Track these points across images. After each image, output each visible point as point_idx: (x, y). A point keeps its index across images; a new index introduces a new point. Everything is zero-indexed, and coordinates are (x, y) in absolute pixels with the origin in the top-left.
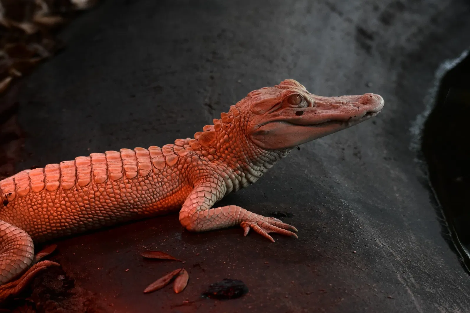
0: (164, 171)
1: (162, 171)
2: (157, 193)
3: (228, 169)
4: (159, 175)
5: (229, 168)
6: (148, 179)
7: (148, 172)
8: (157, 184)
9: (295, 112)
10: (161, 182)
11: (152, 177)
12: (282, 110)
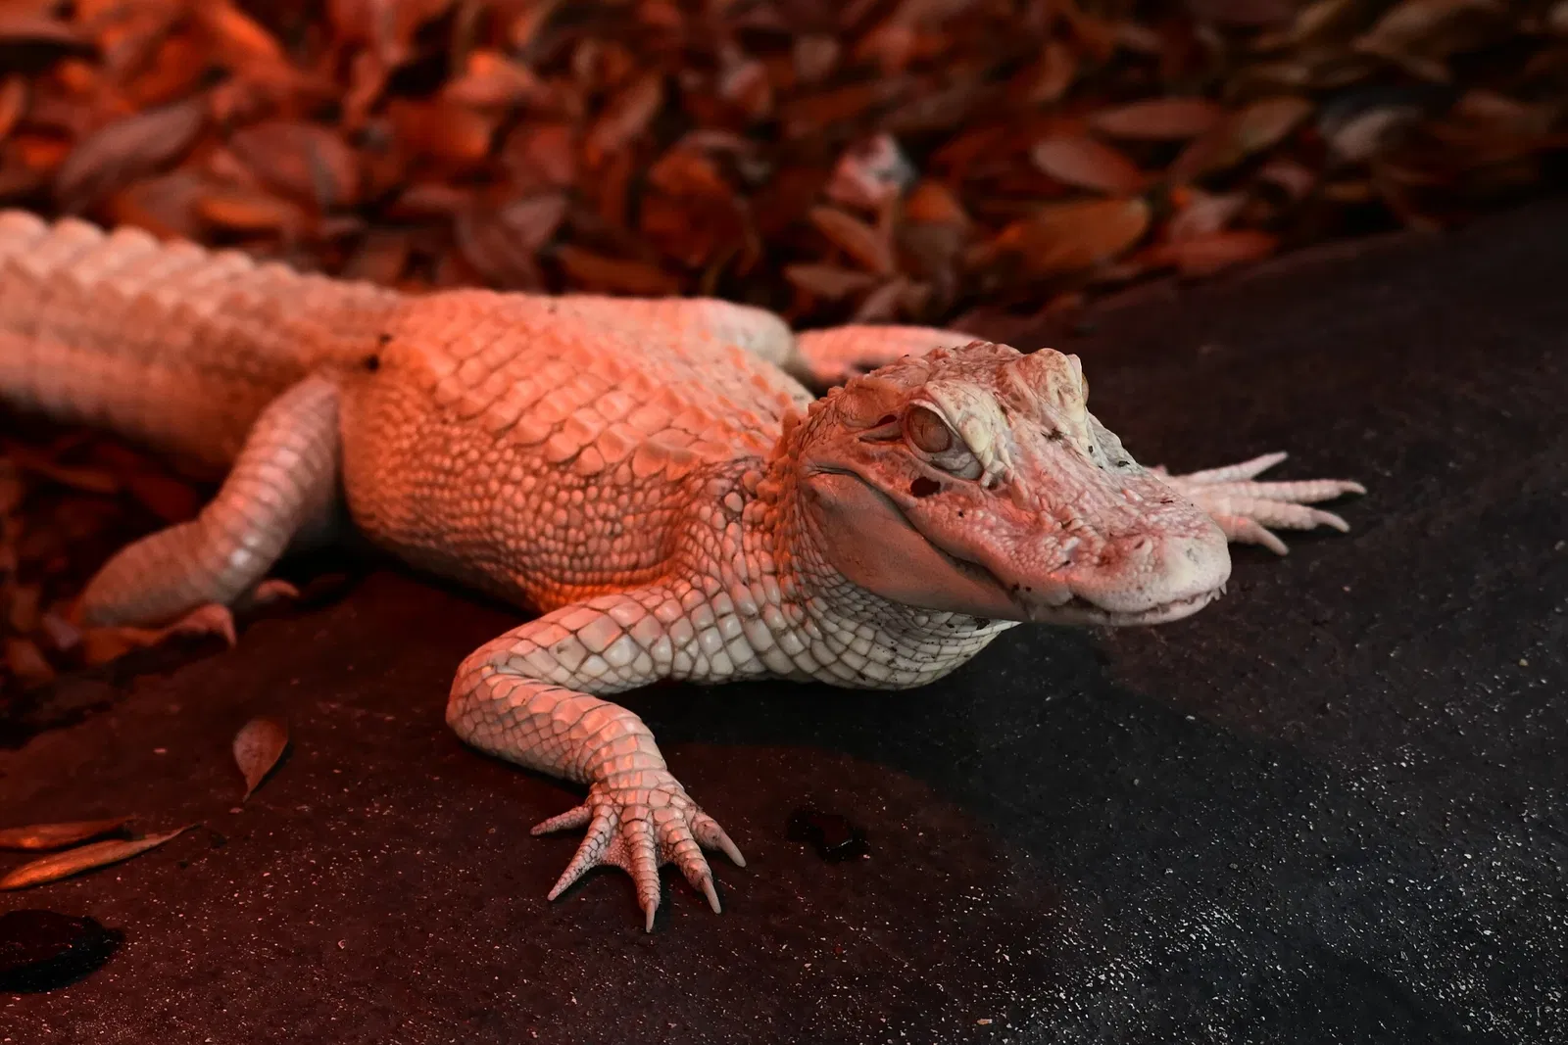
0: (641, 488)
1: (638, 483)
2: (587, 554)
3: (762, 584)
4: (620, 493)
5: (770, 580)
6: (584, 489)
7: (600, 466)
8: (599, 524)
9: (916, 475)
10: (613, 521)
11: (601, 490)
12: (886, 448)
